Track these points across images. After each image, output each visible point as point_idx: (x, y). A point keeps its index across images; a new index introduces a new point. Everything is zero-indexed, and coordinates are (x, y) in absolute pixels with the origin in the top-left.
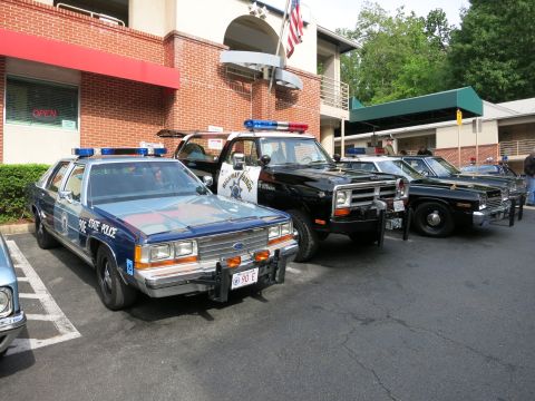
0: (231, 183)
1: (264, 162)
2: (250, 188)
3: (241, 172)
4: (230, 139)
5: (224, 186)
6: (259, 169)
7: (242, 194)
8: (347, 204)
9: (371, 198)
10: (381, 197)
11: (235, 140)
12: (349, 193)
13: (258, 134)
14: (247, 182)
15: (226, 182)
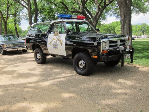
0: (53, 42)
2: (61, 44)
3: (57, 37)
4: (52, 23)
5: (50, 44)
6: (65, 35)
7: (58, 46)
8: (107, 48)
9: (116, 45)
10: (121, 45)
12: (108, 43)
14: (60, 41)
15: (51, 42)
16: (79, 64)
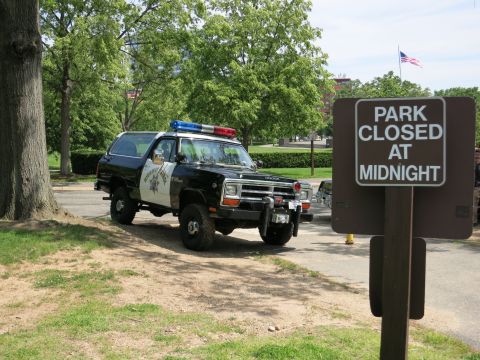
0: (151, 177)
1: (180, 159)
2: (165, 182)
4: (157, 137)
5: (145, 180)
6: (175, 164)
7: (159, 187)
8: (238, 196)
10: (273, 196)
11: (161, 139)
13: (179, 135)
14: (163, 175)
15: (148, 176)
16: (189, 225)
